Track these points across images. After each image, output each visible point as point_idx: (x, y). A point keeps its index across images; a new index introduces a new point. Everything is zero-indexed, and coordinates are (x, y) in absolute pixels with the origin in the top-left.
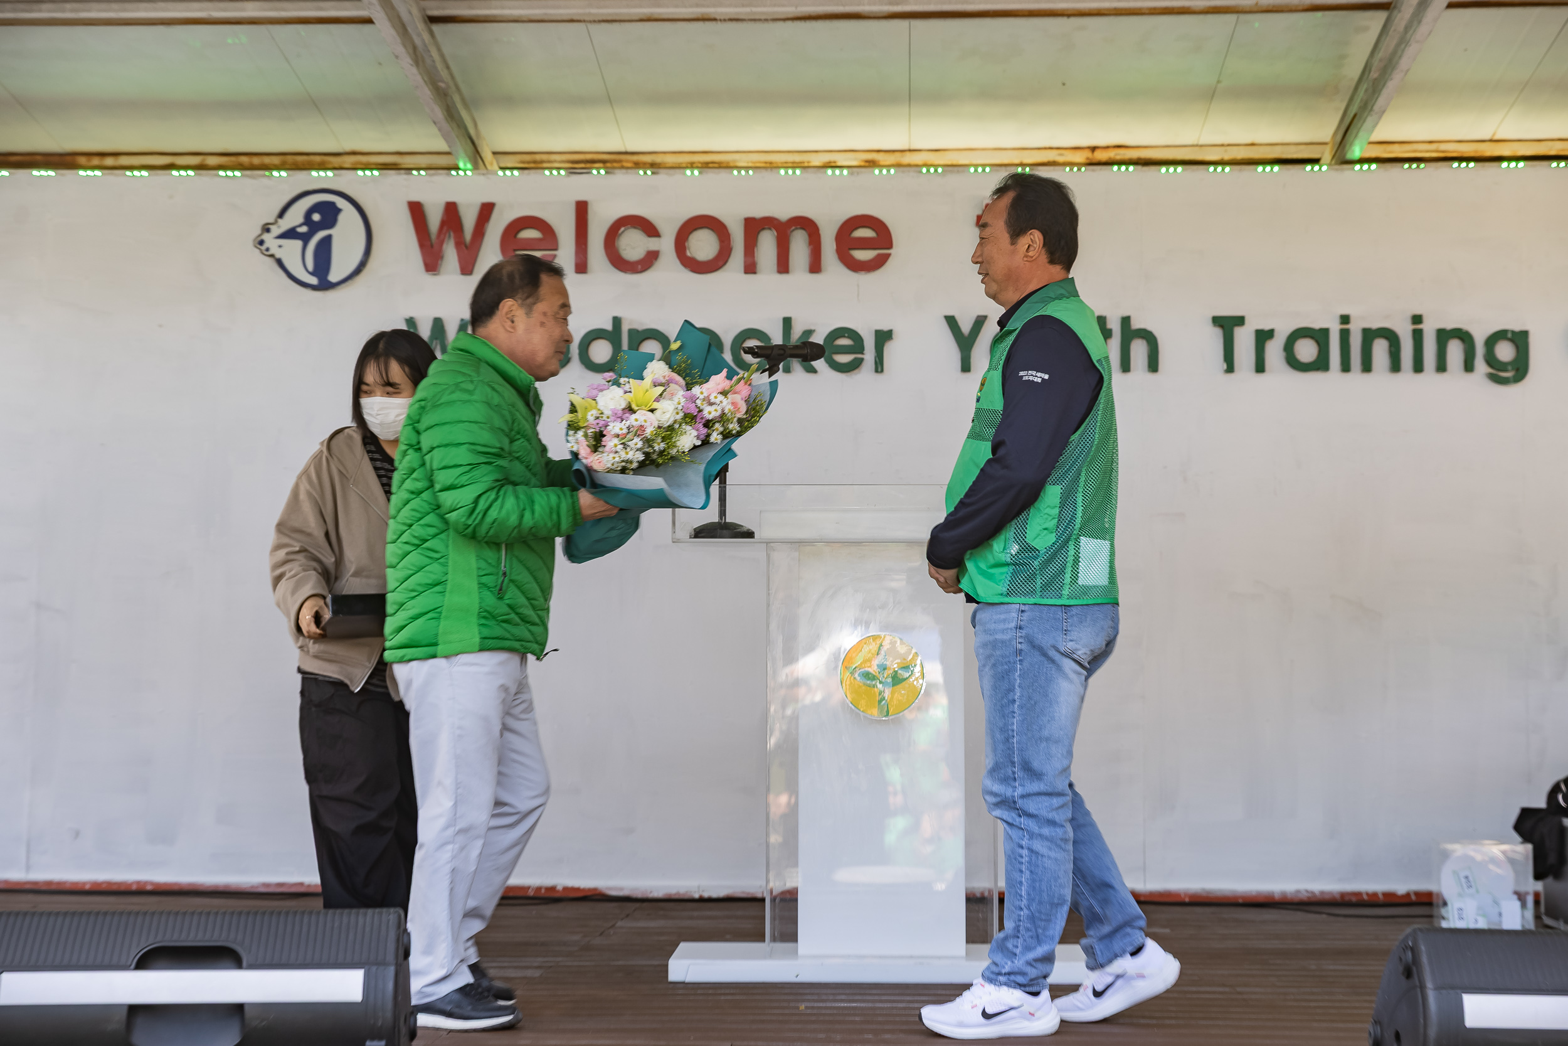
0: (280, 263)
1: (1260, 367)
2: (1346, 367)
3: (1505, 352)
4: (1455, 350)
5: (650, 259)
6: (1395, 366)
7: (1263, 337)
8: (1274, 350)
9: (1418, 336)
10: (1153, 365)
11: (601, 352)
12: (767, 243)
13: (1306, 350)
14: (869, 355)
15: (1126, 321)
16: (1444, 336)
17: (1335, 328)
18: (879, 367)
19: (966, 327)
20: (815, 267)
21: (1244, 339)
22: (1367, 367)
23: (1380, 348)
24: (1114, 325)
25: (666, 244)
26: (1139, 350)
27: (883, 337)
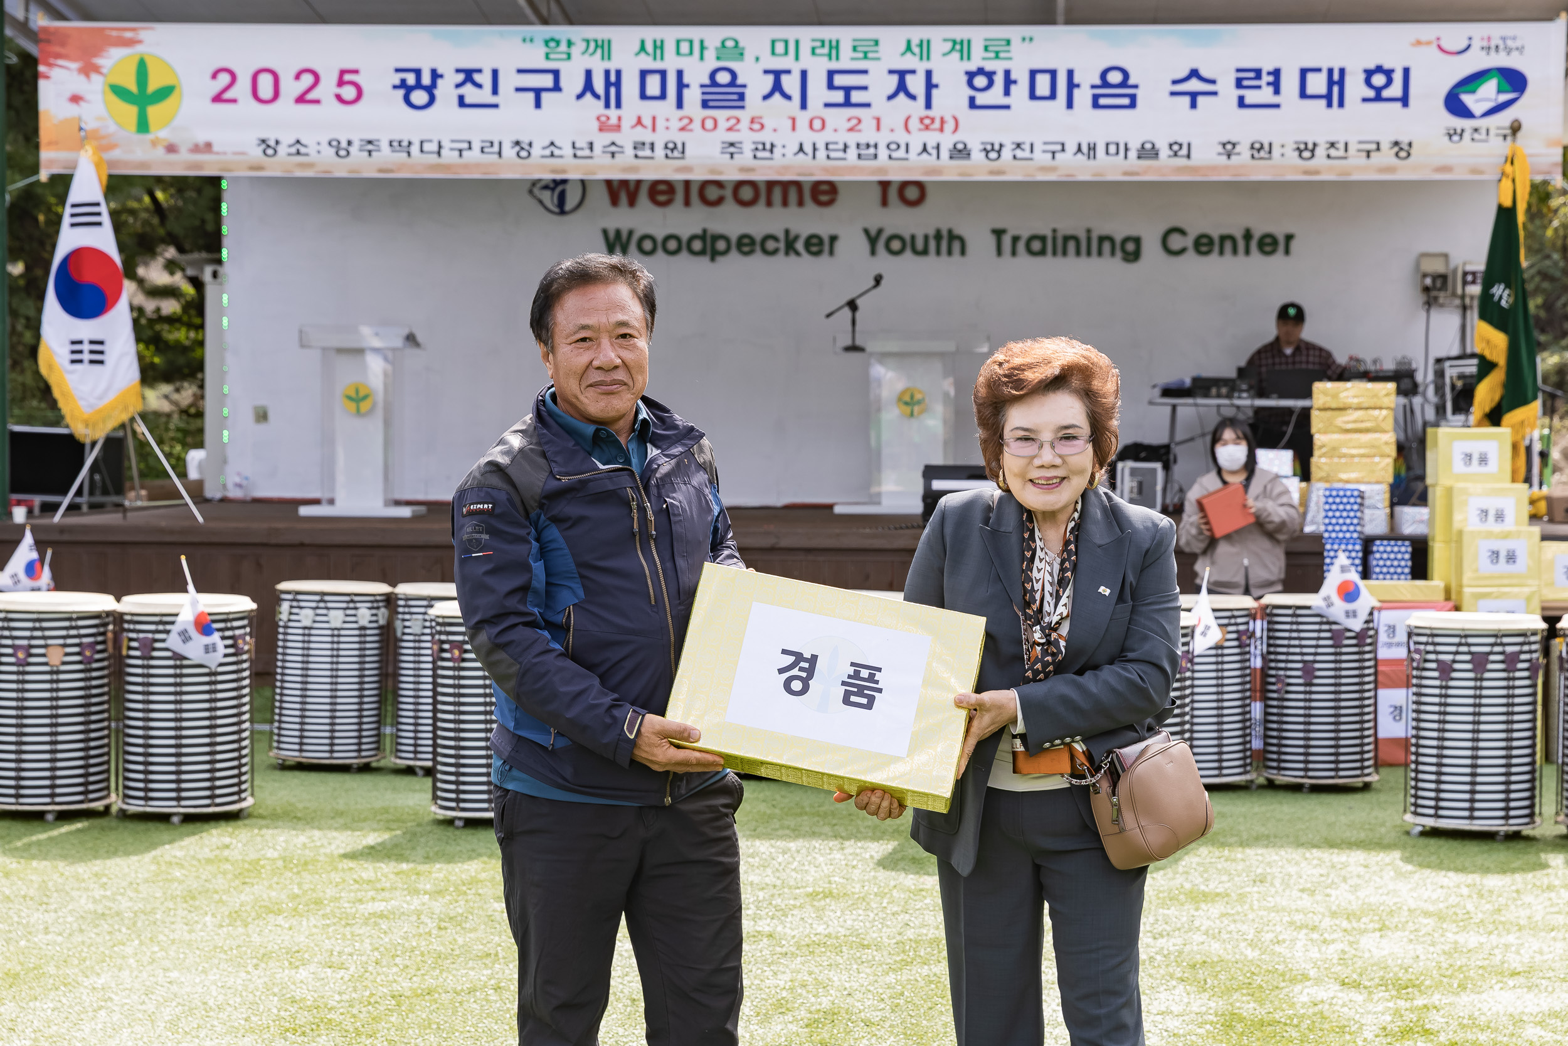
0: (541, 202)
1: (1014, 253)
2: (1054, 253)
3: (1130, 247)
4: (1107, 246)
5: (719, 201)
6: (1078, 253)
7: (1015, 239)
8: (1021, 246)
9: (1089, 239)
10: (963, 252)
11: (697, 245)
12: (777, 194)
13: (1036, 245)
14: (826, 247)
15: (950, 232)
16: (1102, 239)
17: (1049, 234)
18: (831, 253)
19: (873, 232)
20: (801, 203)
21: (1007, 240)
22: (1065, 253)
23: (1071, 245)
24: (945, 233)
25: (728, 193)
26: (956, 246)
27: (833, 239)
